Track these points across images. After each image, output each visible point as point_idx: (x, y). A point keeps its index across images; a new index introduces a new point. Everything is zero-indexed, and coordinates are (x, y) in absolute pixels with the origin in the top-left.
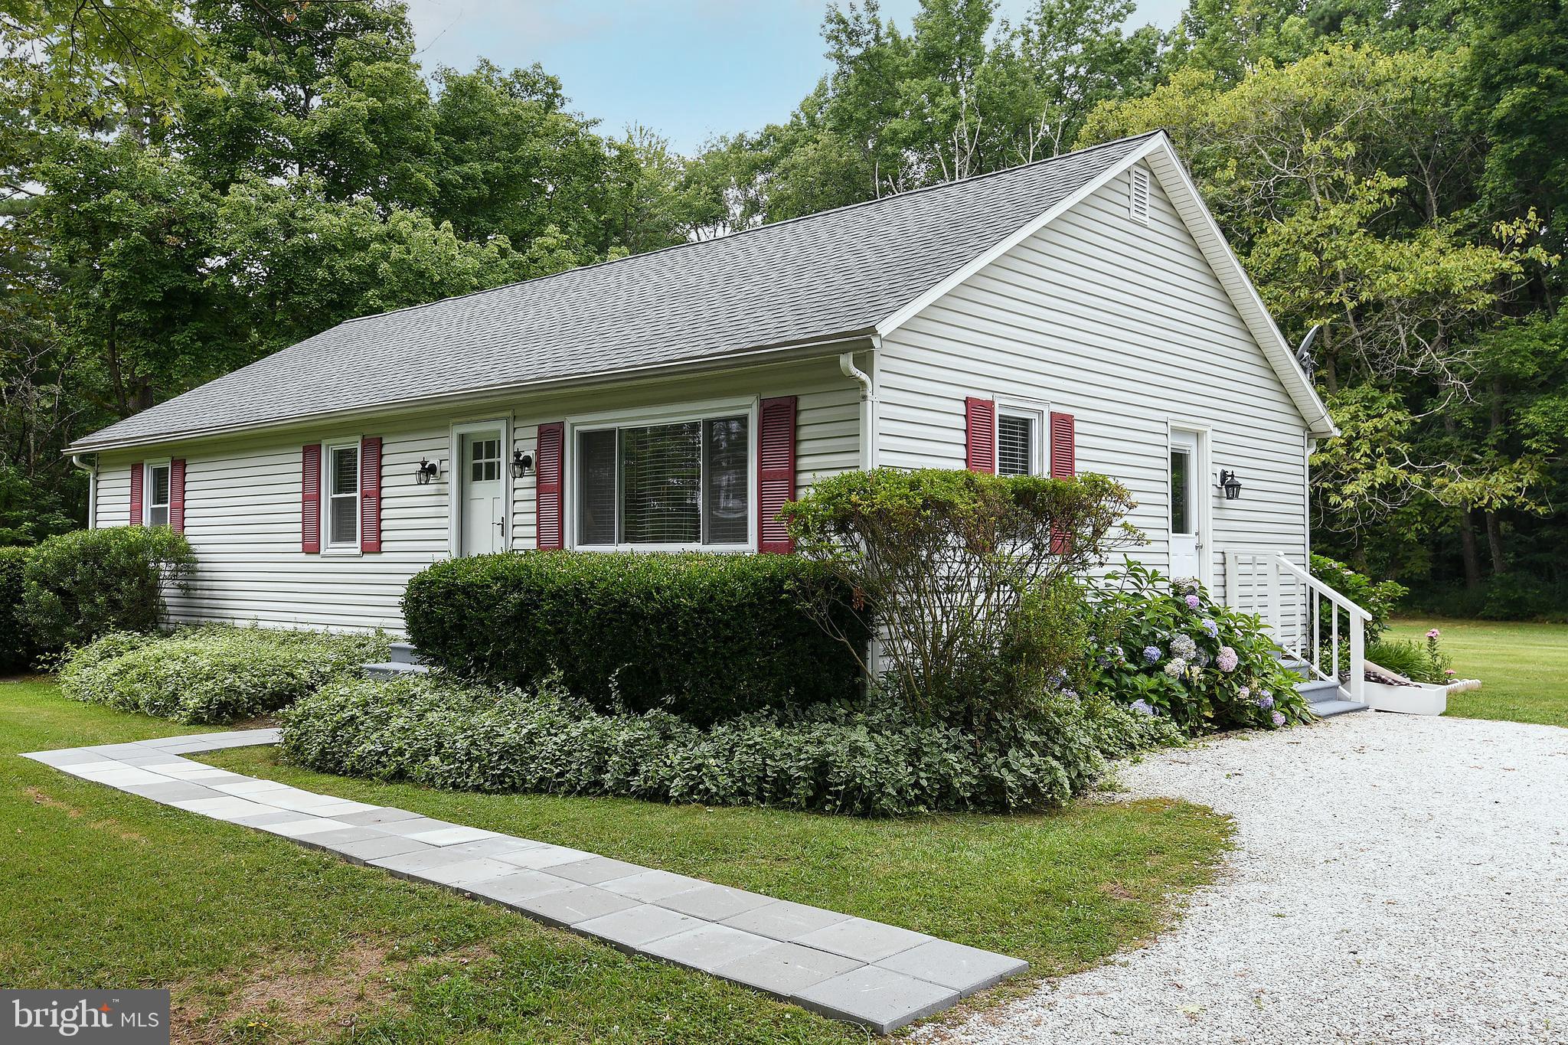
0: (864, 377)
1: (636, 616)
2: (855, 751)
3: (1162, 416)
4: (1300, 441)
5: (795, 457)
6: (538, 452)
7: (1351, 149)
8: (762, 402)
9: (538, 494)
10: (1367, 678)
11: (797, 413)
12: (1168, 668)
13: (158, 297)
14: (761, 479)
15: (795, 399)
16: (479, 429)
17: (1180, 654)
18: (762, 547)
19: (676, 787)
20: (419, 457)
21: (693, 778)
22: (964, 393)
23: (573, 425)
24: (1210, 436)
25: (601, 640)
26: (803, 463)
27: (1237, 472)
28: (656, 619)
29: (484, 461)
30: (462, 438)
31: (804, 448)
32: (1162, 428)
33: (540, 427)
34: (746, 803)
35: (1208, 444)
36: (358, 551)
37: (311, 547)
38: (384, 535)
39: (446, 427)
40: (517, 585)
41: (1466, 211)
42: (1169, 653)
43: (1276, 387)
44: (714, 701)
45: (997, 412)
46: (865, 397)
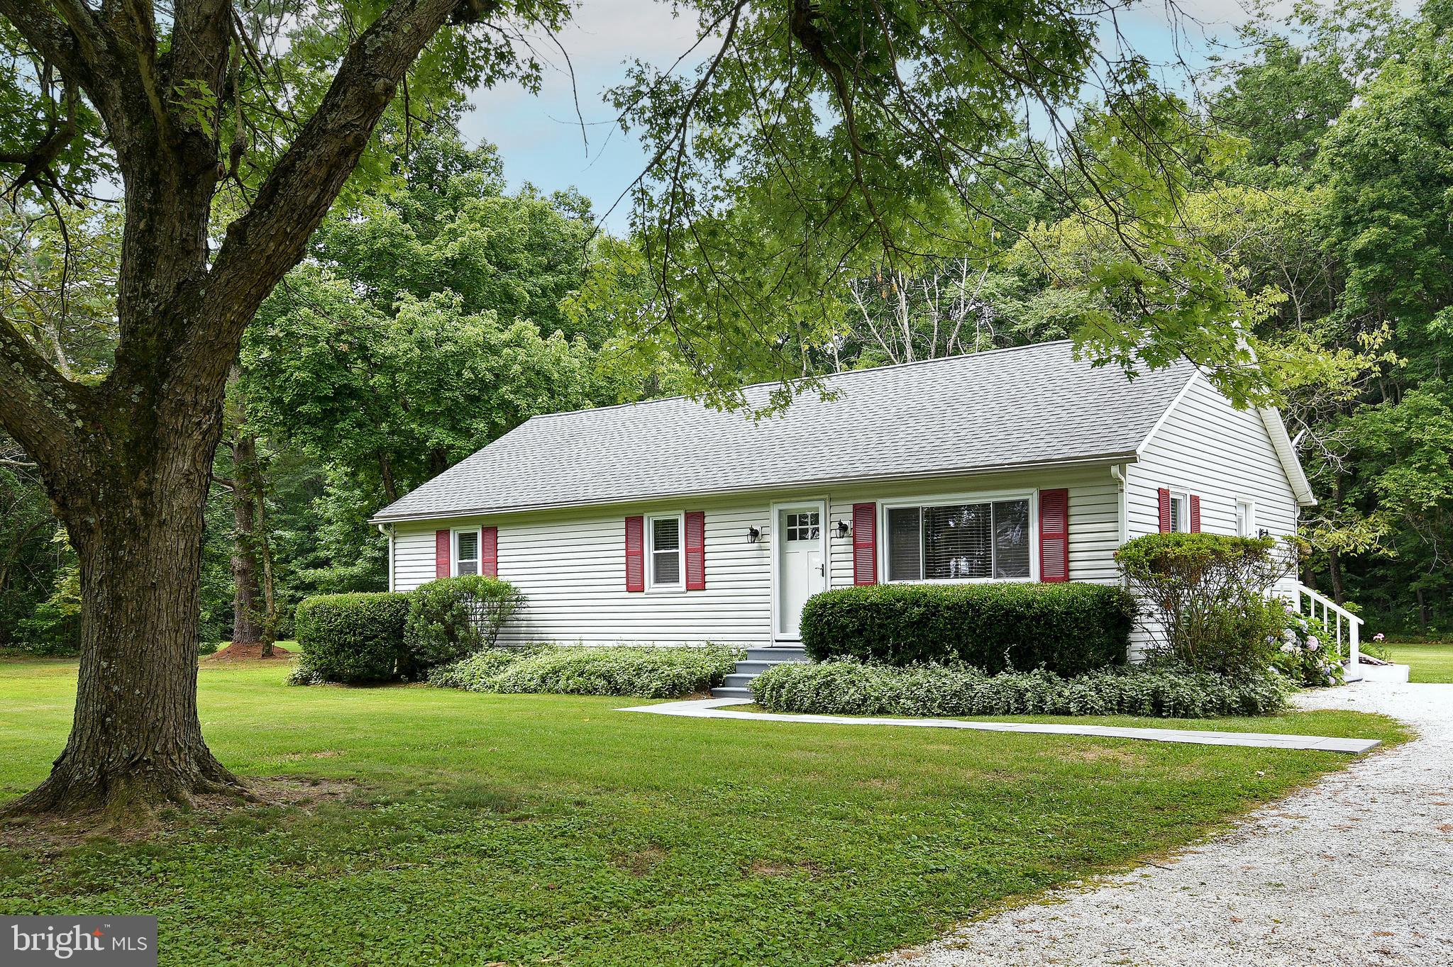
0: (1123, 479)
1: (1020, 617)
2: (1174, 686)
3: (1233, 495)
4: (1292, 508)
5: (1067, 525)
6: (855, 521)
7: (1245, 272)
8: (1041, 493)
9: (855, 549)
10: (1360, 662)
11: (1067, 499)
12: (1283, 648)
13: (330, 393)
14: (1042, 537)
15: (1066, 491)
16: (795, 507)
17: (1287, 640)
18: (1043, 578)
19: (1073, 707)
20: (749, 524)
21: (1081, 702)
22: (1157, 485)
23: (882, 505)
24: (1254, 506)
25: (990, 632)
26: (1072, 529)
27: (1270, 531)
28: (1036, 618)
29: (798, 527)
30: (780, 511)
31: (1072, 520)
32: (1233, 502)
33: (855, 506)
34: (1114, 714)
35: (1252, 512)
36: (684, 589)
37: (635, 586)
38: (707, 578)
39: (768, 505)
40: (916, 603)
41: (1328, 319)
42: (1282, 640)
43: (1280, 472)
44: (1072, 663)
45: (1171, 496)
46: (1122, 491)
